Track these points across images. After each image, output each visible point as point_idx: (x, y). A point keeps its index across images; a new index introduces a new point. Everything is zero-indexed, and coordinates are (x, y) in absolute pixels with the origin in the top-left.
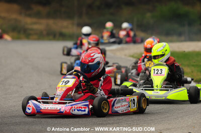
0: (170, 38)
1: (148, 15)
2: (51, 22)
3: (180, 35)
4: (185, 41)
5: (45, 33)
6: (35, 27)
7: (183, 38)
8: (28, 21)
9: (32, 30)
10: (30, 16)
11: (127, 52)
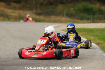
0: (83, 21)
1: (72, 9)
2: (21, 12)
3: (88, 19)
4: (91, 23)
5: (18, 17)
6: (13, 14)
7: (90, 21)
8: (9, 11)
9: (11, 16)
10: (10, 8)
11: (60, 28)
